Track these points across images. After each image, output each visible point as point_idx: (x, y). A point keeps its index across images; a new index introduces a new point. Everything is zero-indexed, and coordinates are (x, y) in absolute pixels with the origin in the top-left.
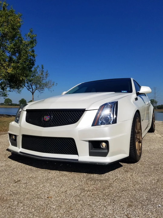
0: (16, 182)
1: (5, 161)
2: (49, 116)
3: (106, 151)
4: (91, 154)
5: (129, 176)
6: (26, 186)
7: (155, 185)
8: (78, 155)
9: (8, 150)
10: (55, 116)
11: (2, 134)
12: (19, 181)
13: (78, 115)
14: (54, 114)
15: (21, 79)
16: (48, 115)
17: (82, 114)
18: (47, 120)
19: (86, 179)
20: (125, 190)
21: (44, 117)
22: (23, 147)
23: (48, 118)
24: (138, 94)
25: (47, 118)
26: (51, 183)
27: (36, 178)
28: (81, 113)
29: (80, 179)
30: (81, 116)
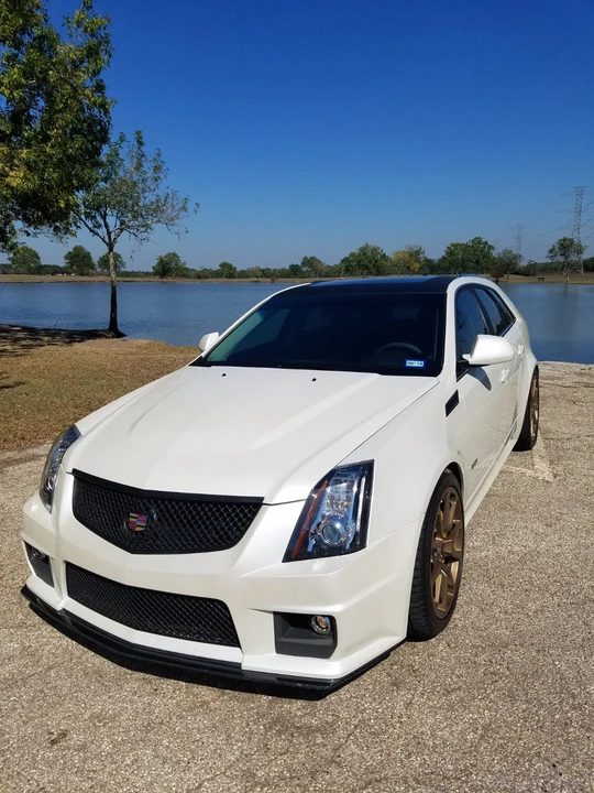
0: (53, 742)
1: (22, 625)
2: (144, 518)
3: (328, 642)
4: (281, 648)
5: (399, 707)
6: (84, 762)
7: (471, 752)
8: (240, 647)
9: (26, 591)
10: (164, 515)
11: (9, 463)
12: (64, 734)
13: (240, 520)
14: (161, 511)
15: (62, 206)
16: (140, 513)
17: (254, 515)
18: (138, 529)
19: (264, 726)
20: (376, 780)
21: (129, 516)
22: (71, 594)
23: (143, 521)
24: (463, 368)
25: (138, 522)
26: (158, 743)
27: (113, 718)
28: (250, 511)
29: (248, 725)
30: (250, 520)
